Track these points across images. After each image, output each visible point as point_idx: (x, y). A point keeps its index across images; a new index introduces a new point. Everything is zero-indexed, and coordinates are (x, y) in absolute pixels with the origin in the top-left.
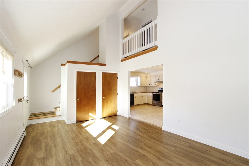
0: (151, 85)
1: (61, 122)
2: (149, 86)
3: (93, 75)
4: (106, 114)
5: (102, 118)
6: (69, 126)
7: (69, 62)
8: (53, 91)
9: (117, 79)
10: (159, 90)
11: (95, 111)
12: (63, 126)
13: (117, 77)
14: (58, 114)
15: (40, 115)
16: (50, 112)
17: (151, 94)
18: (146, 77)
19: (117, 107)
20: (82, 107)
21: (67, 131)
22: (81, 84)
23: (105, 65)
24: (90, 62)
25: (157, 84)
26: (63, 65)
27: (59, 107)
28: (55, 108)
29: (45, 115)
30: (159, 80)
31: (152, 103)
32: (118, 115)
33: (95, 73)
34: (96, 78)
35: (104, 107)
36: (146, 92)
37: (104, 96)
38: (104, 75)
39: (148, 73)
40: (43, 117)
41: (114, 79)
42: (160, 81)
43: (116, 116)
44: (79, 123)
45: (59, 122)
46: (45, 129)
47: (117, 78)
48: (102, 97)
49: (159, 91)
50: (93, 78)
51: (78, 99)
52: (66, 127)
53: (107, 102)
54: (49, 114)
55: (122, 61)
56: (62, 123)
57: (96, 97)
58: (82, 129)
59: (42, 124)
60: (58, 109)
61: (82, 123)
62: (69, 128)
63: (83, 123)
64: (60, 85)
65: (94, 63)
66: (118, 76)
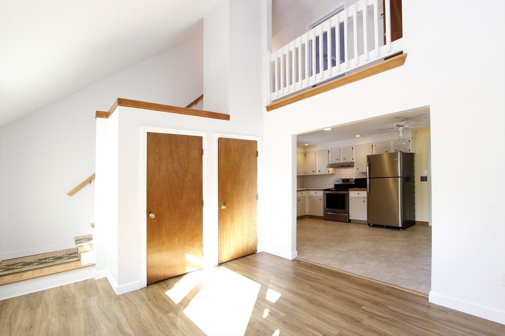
0: (317, 174)
1: (97, 288)
2: (312, 175)
3: (195, 143)
4: (230, 251)
5: (220, 264)
6: (123, 302)
7: (122, 102)
8: (72, 193)
9: (257, 155)
10: (337, 183)
11: (202, 245)
12: (106, 304)
13: (255, 152)
14: (85, 259)
15: (26, 268)
16: (62, 254)
17: (321, 194)
18: (305, 155)
19: (256, 232)
20: (164, 238)
21: (119, 327)
22: (159, 171)
23: (227, 117)
24: (187, 107)
25: (331, 170)
26: (100, 114)
27: (89, 239)
28: (78, 241)
29: (45, 265)
30: (338, 162)
31: (322, 214)
32: (258, 252)
33: (201, 138)
34: (202, 154)
35: (225, 234)
36: (307, 190)
37: (225, 204)
38: (226, 146)
39: (309, 146)
40: (37, 273)
41: (249, 155)
42: (342, 162)
43: (253, 255)
44: (155, 288)
45: (88, 287)
46: (41, 323)
47: (255, 154)
48: (220, 206)
49: (335, 185)
50: (194, 153)
51: (152, 216)
52: (115, 308)
53: (232, 220)
54: (58, 262)
55: (269, 108)
56: (102, 293)
57: (204, 208)
58: (170, 315)
59: (32, 301)
60: (86, 245)
61: (164, 289)
62: (125, 315)
63: (169, 288)
64: (94, 175)
65: (196, 111)
66: (259, 150)
